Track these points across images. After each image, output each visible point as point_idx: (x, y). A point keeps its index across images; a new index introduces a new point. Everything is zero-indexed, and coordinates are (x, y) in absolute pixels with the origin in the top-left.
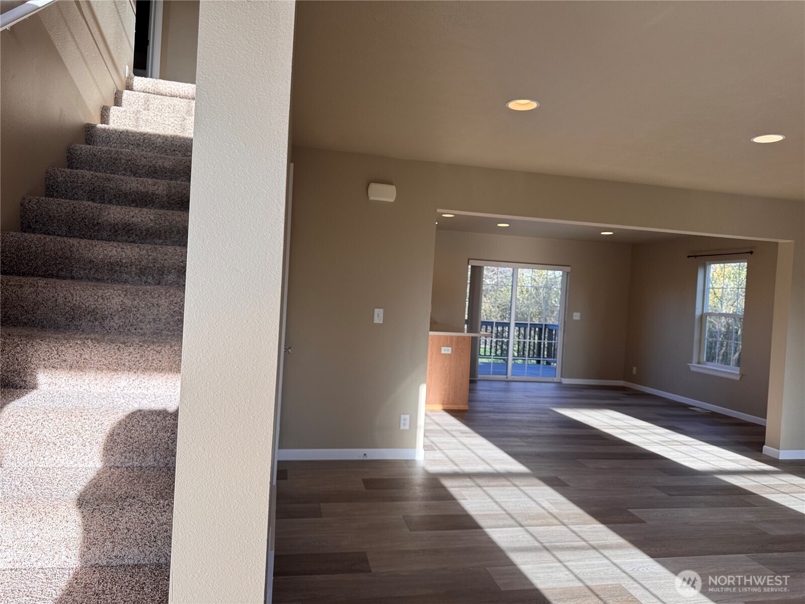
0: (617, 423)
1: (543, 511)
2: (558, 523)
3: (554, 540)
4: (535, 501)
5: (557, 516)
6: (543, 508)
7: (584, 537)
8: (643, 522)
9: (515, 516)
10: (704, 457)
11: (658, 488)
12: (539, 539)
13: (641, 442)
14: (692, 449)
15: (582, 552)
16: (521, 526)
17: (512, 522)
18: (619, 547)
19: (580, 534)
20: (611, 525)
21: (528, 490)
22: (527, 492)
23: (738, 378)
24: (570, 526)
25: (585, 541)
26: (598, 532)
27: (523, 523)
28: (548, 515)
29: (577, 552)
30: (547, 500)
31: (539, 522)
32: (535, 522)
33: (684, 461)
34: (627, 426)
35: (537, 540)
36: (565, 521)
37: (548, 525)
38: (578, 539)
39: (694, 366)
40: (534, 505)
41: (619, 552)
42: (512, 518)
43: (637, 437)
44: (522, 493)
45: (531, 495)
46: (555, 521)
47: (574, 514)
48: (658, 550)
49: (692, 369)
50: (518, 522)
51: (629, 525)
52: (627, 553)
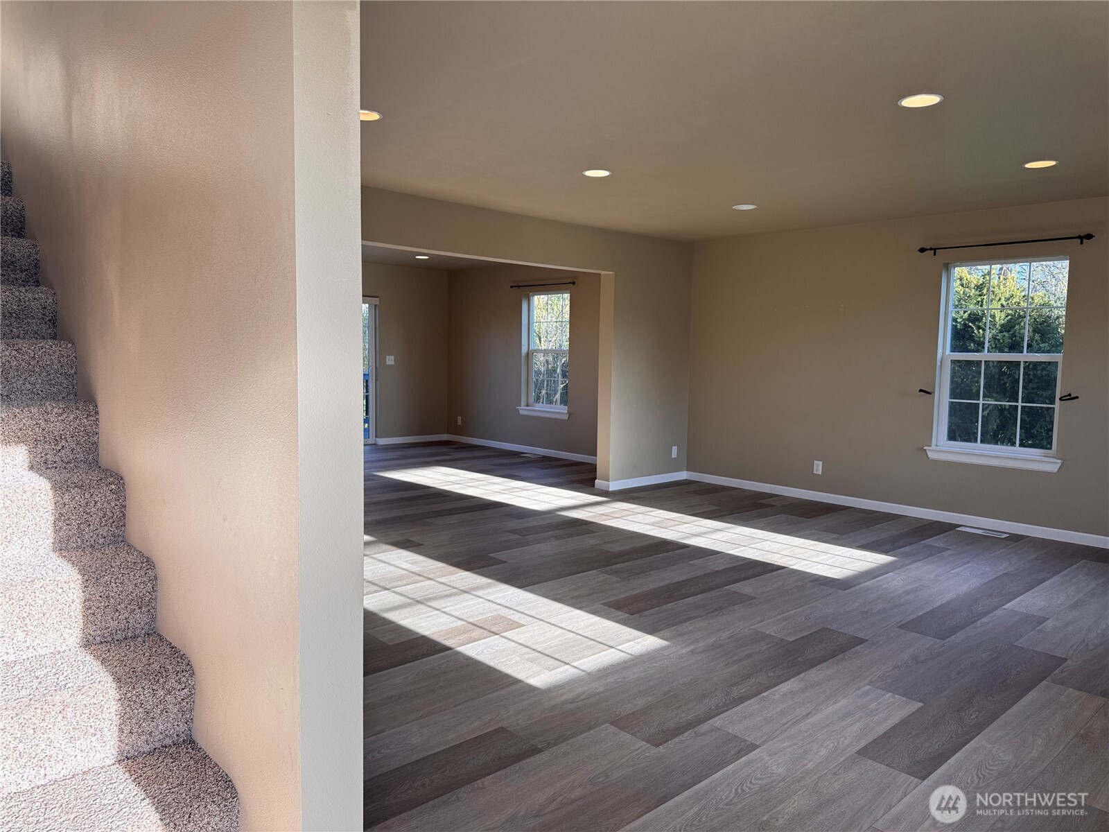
0: (452, 478)
1: (405, 572)
2: (424, 579)
3: (425, 594)
4: (392, 565)
5: (421, 573)
6: (404, 569)
7: (454, 585)
8: (506, 562)
9: (376, 582)
10: (546, 498)
11: (509, 531)
12: (410, 596)
13: (483, 494)
14: (533, 493)
15: (457, 598)
16: (388, 589)
17: (377, 588)
18: (488, 586)
19: (449, 584)
20: (476, 571)
21: (381, 556)
22: (380, 558)
23: (566, 417)
24: (437, 579)
25: (456, 588)
26: (466, 578)
27: (387, 587)
28: (411, 574)
29: (452, 598)
30: (406, 561)
31: (404, 582)
32: (400, 583)
33: (528, 505)
34: (464, 480)
35: (409, 598)
36: (431, 576)
37: (415, 583)
38: (448, 588)
39: (523, 410)
40: (392, 568)
41: (491, 590)
42: (374, 584)
43: (477, 489)
44: (376, 561)
45: (387, 561)
46: (420, 578)
47: (437, 568)
48: (524, 581)
49: (521, 412)
50: (382, 587)
51: (493, 567)
52: (498, 589)
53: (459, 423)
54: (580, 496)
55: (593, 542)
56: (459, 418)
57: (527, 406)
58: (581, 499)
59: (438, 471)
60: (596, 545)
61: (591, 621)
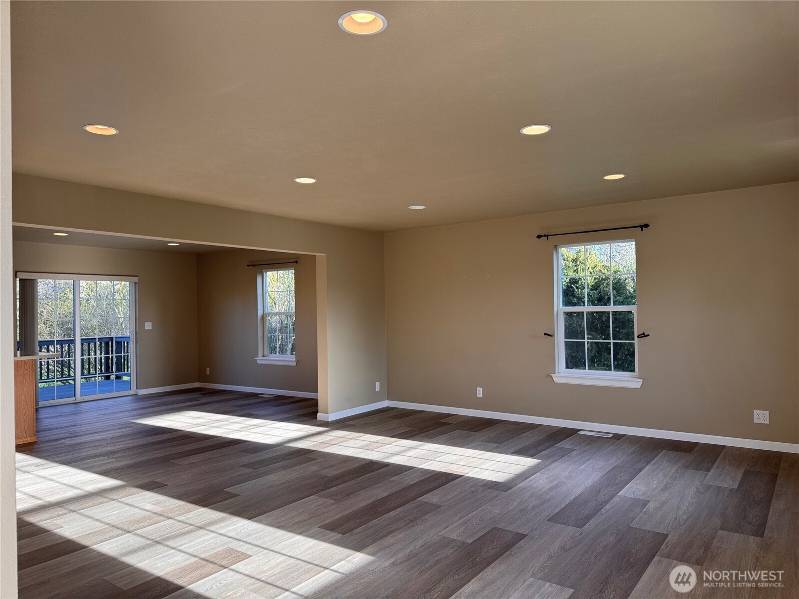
0: (199, 421)
1: (148, 513)
2: (165, 519)
3: (164, 533)
4: (136, 507)
5: (162, 513)
6: (147, 510)
7: (191, 522)
8: (238, 495)
9: (120, 526)
10: (276, 432)
11: (243, 466)
12: (149, 537)
13: (224, 433)
14: (267, 428)
15: (192, 535)
16: (129, 532)
17: (120, 532)
18: (221, 520)
19: (186, 521)
20: (212, 506)
21: (128, 500)
22: (127, 502)
23: (294, 364)
24: (176, 518)
25: (192, 525)
26: (202, 514)
27: (130, 530)
28: (153, 515)
29: (187, 536)
30: (149, 503)
31: (146, 523)
32: (142, 524)
33: (262, 440)
34: (209, 422)
35: (149, 539)
36: (171, 515)
37: (156, 523)
38: (186, 526)
39: (260, 360)
40: (136, 510)
41: (223, 524)
42: (118, 528)
43: (219, 429)
44: (122, 504)
45: (133, 504)
46: (161, 518)
47: (177, 507)
48: (253, 512)
49: (259, 362)
50: (125, 530)
51: (227, 502)
52: (230, 522)
53: (208, 373)
54: (305, 428)
55: (314, 468)
56: (208, 369)
57: (264, 356)
58: (305, 430)
59: (187, 415)
60: (317, 471)
61: (309, 544)
